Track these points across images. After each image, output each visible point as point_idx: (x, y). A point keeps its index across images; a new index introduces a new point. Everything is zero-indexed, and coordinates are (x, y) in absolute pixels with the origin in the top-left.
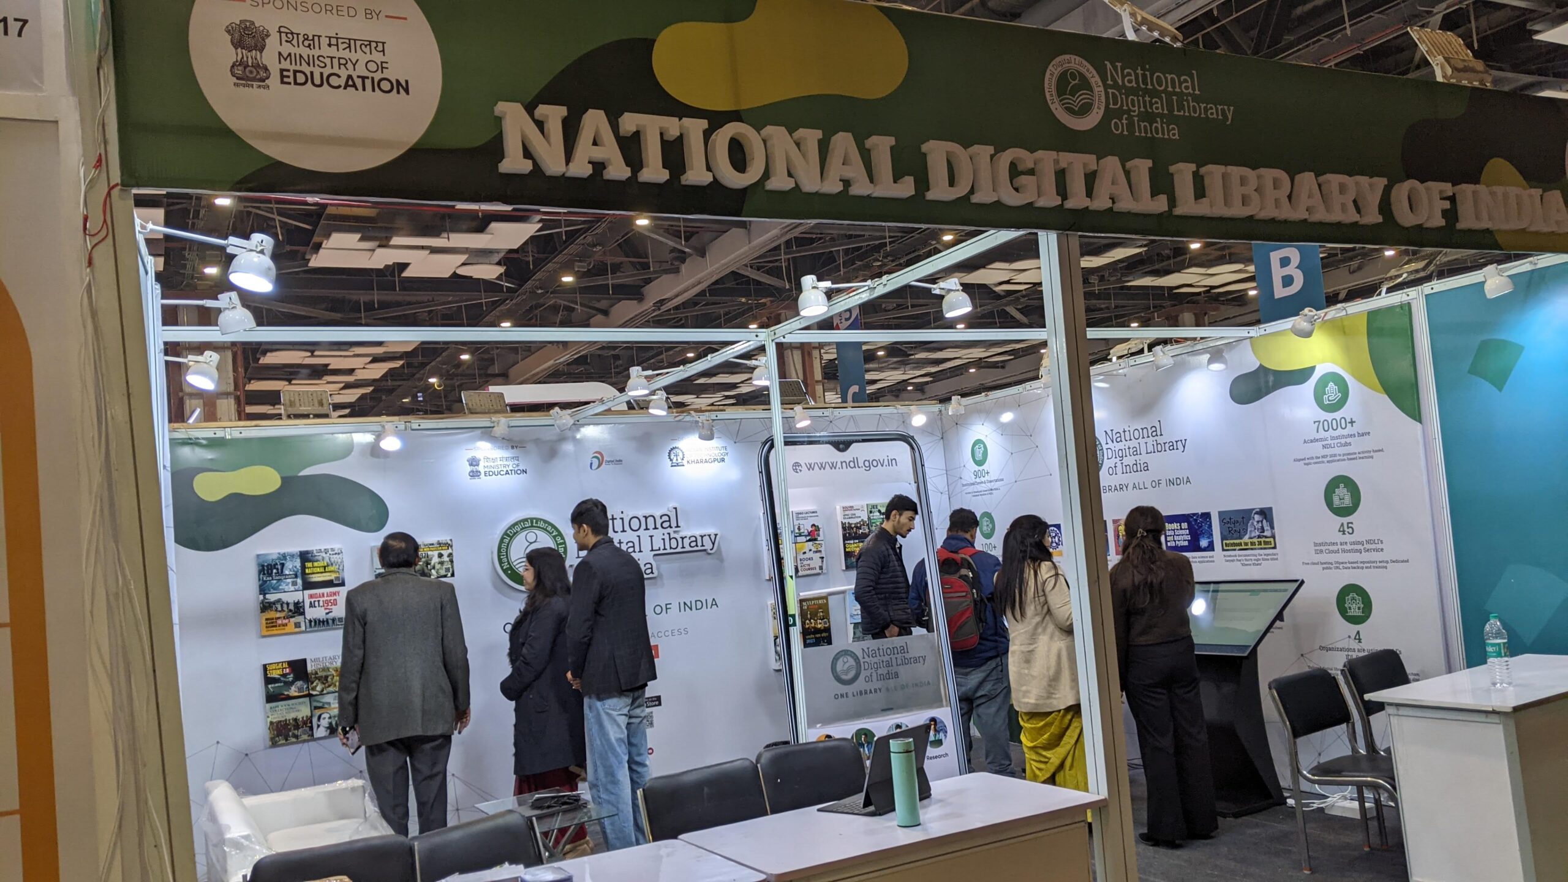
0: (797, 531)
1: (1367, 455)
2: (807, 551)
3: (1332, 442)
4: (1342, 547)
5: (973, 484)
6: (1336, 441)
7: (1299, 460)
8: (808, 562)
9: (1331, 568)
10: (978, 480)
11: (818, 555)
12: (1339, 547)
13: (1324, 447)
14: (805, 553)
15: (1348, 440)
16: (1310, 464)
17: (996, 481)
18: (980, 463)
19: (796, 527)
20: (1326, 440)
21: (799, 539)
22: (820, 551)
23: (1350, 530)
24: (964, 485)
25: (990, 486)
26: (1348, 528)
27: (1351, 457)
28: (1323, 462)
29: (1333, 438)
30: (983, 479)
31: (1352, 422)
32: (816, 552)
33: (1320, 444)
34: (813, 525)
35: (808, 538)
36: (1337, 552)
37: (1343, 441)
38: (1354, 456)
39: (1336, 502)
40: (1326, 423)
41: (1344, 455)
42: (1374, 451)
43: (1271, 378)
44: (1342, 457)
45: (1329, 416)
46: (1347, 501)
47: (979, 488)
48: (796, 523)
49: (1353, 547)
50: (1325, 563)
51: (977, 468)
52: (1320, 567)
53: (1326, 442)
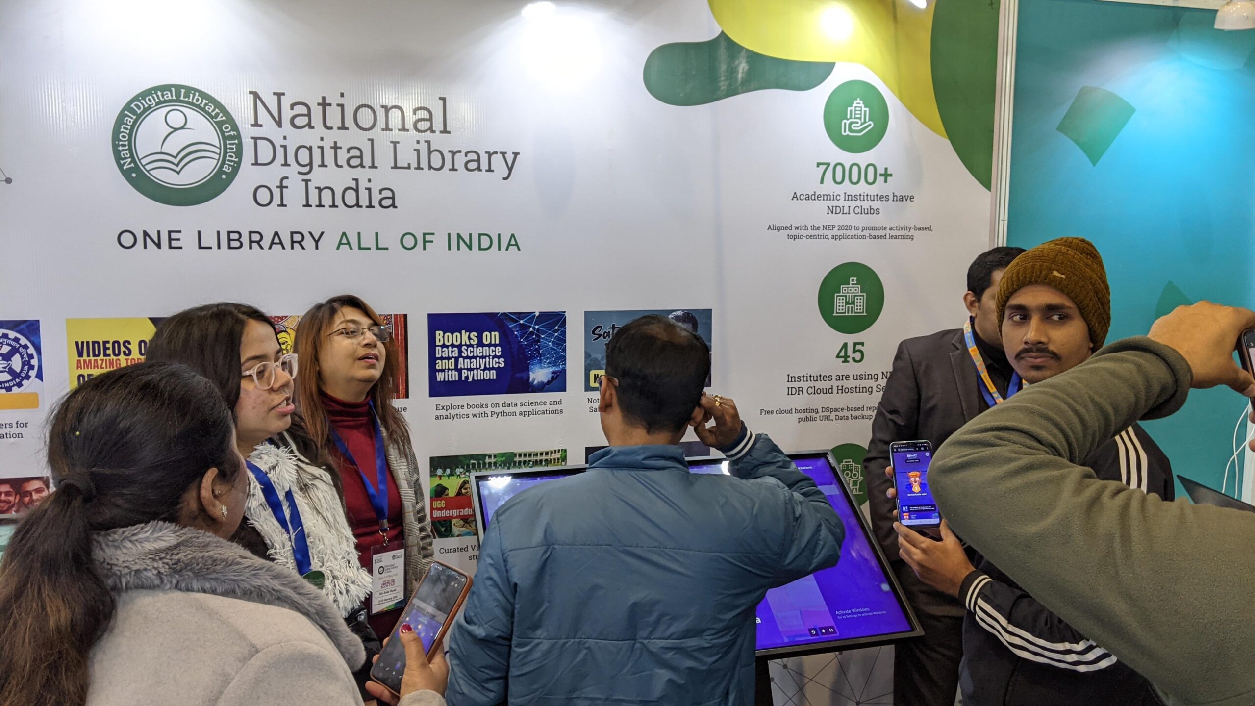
1: (904, 233)
3: (847, 204)
4: (840, 383)
6: (853, 204)
7: (779, 229)
9: (814, 419)
12: (835, 383)
13: (830, 210)
15: (875, 205)
16: (800, 237)
20: (836, 198)
23: (858, 356)
26: (854, 351)
27: (876, 234)
28: (825, 237)
29: (848, 197)
31: (886, 175)
33: (824, 204)
36: (830, 391)
37: (866, 205)
38: (882, 233)
39: (840, 307)
40: (839, 168)
41: (864, 228)
42: (915, 228)
43: (743, 66)
44: (860, 233)
45: (847, 158)
46: (860, 307)
49: (858, 383)
50: (804, 411)
52: (795, 416)
53: (835, 203)
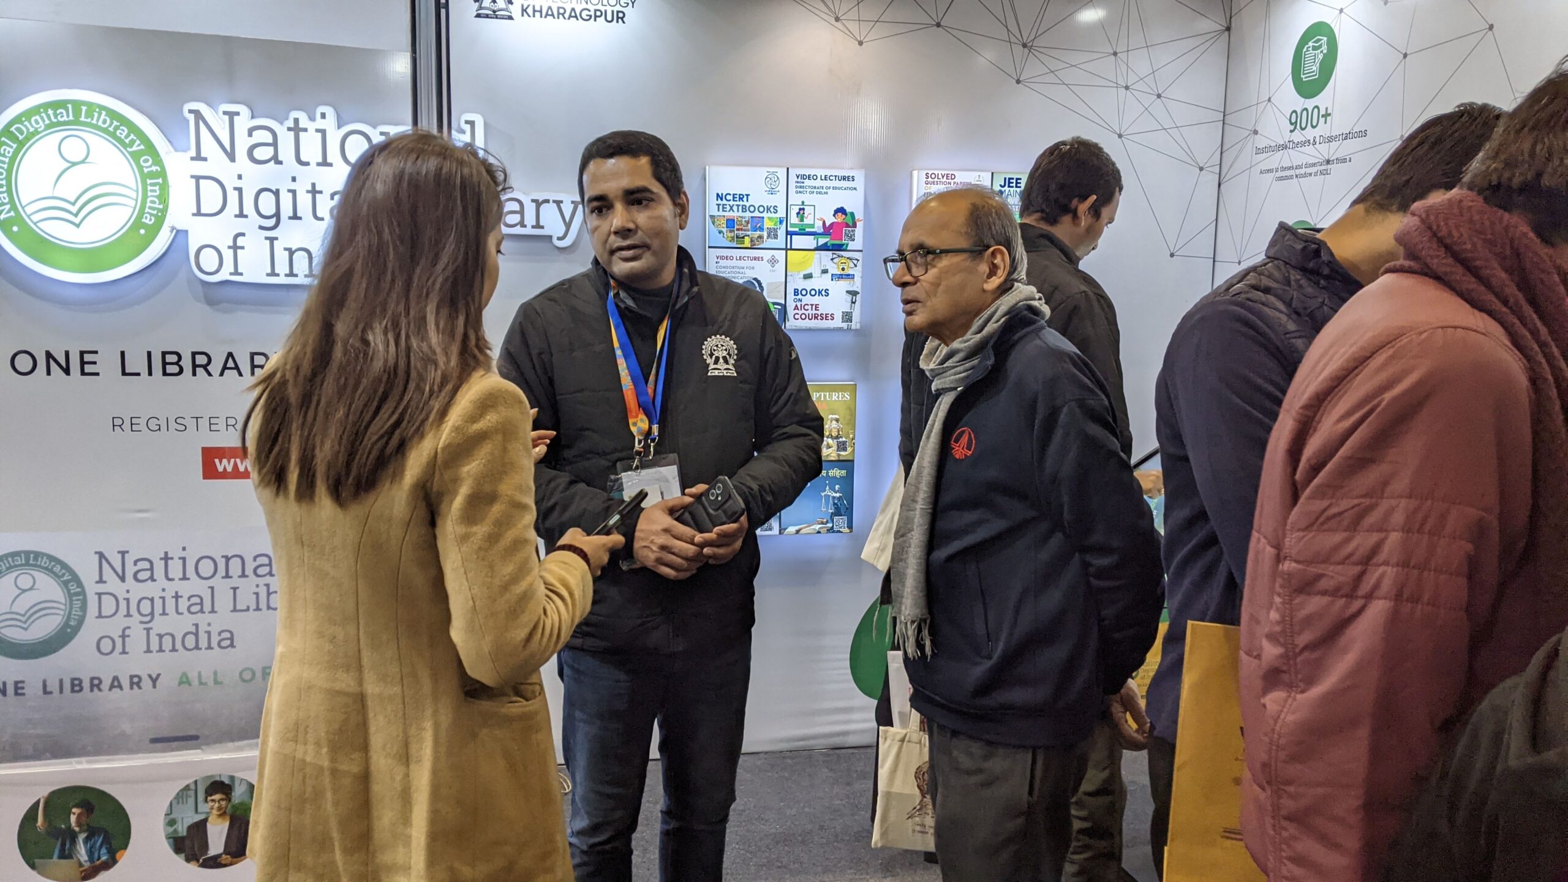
0: (794, 219)
2: (816, 273)
5: (1284, 147)
8: (816, 300)
10: (1297, 136)
11: (844, 285)
14: (808, 276)
17: (1346, 137)
18: (1308, 88)
19: (796, 209)
21: (798, 241)
22: (850, 277)
24: (1259, 151)
25: (1324, 151)
30: (1310, 134)
32: (840, 277)
34: (841, 211)
35: (822, 241)
47: (1297, 157)
48: (795, 199)
51: (1300, 103)
